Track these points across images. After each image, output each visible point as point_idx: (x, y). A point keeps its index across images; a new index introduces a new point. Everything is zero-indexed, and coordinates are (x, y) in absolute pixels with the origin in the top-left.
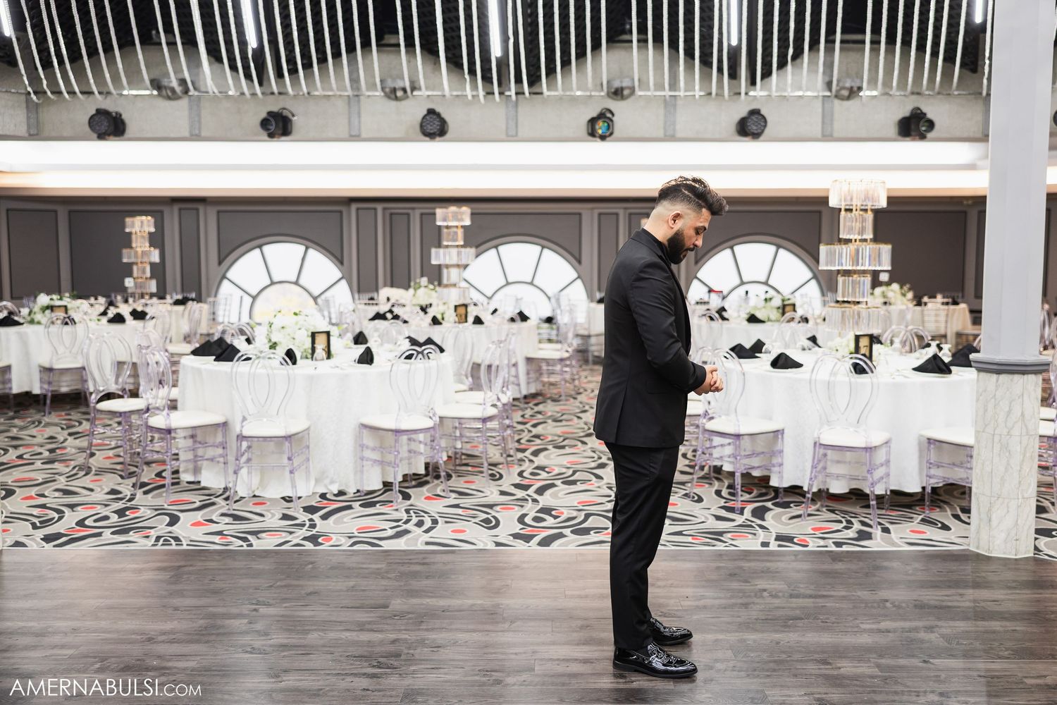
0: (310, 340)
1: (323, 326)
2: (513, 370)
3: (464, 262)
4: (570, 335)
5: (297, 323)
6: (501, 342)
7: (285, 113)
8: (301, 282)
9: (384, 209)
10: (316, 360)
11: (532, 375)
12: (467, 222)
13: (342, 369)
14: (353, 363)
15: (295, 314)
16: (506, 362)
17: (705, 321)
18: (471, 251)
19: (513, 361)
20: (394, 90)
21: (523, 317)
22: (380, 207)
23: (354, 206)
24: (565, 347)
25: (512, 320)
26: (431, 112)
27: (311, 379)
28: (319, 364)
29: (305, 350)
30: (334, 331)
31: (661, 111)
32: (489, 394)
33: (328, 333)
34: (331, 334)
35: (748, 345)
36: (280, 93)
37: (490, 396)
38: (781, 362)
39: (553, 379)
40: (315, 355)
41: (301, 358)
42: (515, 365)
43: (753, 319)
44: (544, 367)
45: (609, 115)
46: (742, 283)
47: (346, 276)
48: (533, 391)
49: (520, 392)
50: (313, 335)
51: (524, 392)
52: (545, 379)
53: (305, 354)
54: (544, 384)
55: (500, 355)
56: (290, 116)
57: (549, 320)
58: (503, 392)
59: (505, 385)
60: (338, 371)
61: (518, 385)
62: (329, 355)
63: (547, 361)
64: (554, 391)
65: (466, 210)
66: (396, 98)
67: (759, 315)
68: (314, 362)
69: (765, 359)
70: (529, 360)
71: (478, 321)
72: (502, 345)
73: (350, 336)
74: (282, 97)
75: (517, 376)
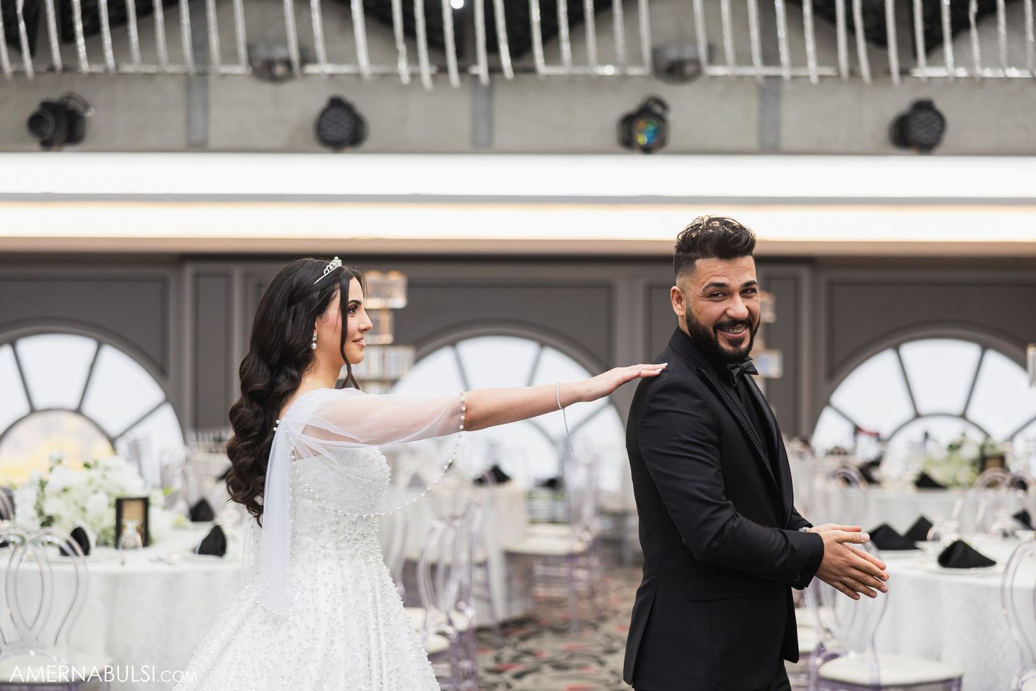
0: (112, 513)
1: (135, 489)
2: (479, 575)
3: (391, 373)
4: (588, 510)
5: (90, 482)
6: (454, 517)
7: (73, 104)
8: (90, 408)
9: (246, 276)
10: (124, 548)
11: (518, 584)
12: (399, 301)
13: (170, 564)
14: (190, 555)
15: (87, 466)
16: (464, 557)
17: (835, 486)
18: (406, 353)
19: (479, 557)
20: (269, 65)
21: (499, 476)
22: (237, 271)
23: (189, 270)
24: (578, 531)
25: (480, 481)
26: (337, 103)
27: (115, 581)
28: (129, 555)
29: (104, 532)
30: (157, 499)
31: (753, 104)
32: (433, 612)
33: (145, 502)
34: (152, 501)
35: (902, 526)
36: (66, 69)
37: (436, 617)
38: (956, 555)
39: (556, 592)
40: (123, 539)
41: (98, 544)
42: (483, 565)
43: (925, 482)
44: (539, 570)
45: (658, 109)
46: (917, 416)
47: (172, 398)
48: (517, 612)
49: (492, 613)
50: (120, 504)
51: (501, 614)
52: (541, 591)
53: (103, 539)
54: (538, 601)
55: (455, 541)
56: (81, 108)
57: (553, 484)
58: (459, 610)
59: (463, 595)
60: (162, 567)
61: (489, 601)
62: (146, 540)
63: (546, 559)
64: (557, 615)
65: (396, 280)
66: (274, 79)
67: (937, 475)
68: (120, 552)
69: (931, 550)
70: (511, 557)
71: (416, 482)
72: (457, 523)
73: (182, 507)
74: (67, 76)
75: (486, 585)
